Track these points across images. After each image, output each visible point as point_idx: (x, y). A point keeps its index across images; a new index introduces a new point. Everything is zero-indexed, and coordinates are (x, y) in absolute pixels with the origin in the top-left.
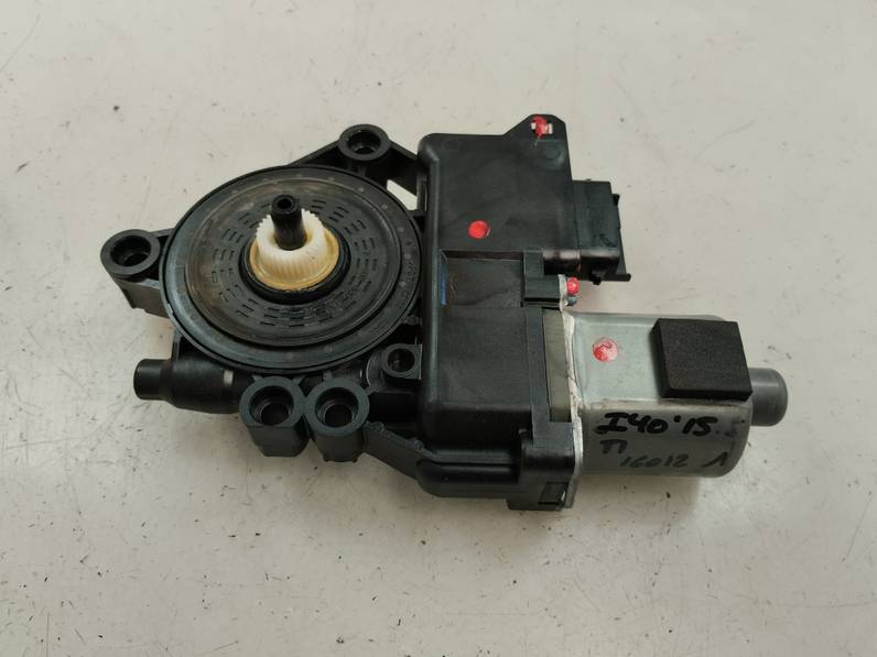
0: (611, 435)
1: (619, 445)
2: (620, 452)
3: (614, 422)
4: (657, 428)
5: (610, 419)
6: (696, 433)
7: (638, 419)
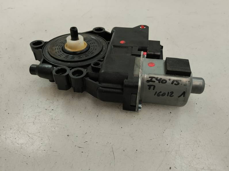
0: (151, 83)
1: (153, 87)
2: (154, 89)
3: (151, 79)
4: (164, 82)
5: (150, 78)
6: (175, 84)
7: (158, 79)
